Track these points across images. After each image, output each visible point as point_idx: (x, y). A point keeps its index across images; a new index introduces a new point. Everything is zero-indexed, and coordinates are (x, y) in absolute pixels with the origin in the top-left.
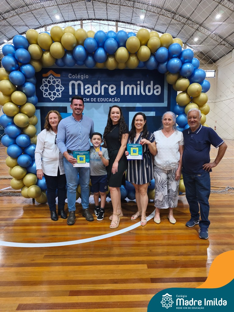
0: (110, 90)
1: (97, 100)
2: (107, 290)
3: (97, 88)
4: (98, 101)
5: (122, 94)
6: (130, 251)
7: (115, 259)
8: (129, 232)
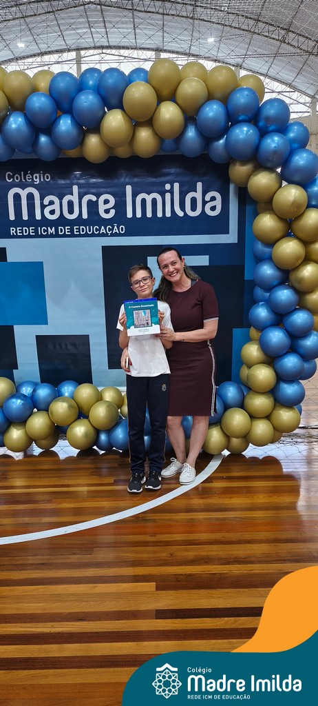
0: (102, 208)
1: (72, 230)
2: (59, 633)
3: (70, 204)
4: (75, 233)
5: (130, 215)
6: (127, 555)
7: (90, 572)
8: (136, 518)
